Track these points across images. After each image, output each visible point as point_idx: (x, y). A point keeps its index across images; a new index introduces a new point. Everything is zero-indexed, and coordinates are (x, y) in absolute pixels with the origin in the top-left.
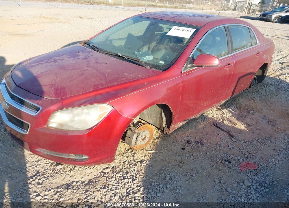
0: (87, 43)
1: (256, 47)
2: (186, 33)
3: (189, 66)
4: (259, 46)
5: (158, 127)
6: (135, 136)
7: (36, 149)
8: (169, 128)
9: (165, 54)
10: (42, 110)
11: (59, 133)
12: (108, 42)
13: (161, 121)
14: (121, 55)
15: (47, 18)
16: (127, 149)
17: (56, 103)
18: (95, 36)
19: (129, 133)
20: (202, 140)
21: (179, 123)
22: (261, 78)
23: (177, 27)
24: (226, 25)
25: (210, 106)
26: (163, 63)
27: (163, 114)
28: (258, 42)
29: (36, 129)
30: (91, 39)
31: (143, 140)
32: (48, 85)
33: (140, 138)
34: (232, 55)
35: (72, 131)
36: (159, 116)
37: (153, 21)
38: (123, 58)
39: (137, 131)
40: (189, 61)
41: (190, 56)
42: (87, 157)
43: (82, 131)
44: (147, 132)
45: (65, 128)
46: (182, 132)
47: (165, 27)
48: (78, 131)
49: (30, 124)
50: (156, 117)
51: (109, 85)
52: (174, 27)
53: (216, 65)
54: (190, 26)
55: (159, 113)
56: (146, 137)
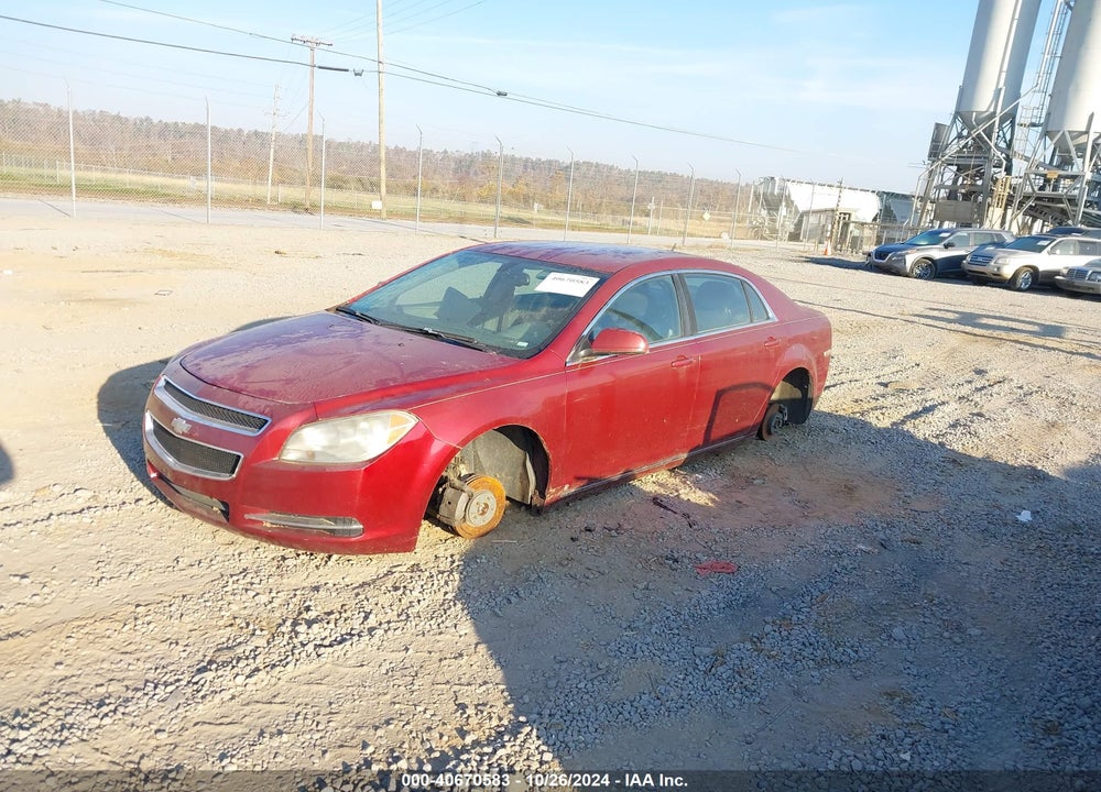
0: (344, 310)
1: (765, 325)
2: (577, 286)
3: (582, 353)
4: (774, 323)
5: (518, 498)
6: (464, 497)
7: (247, 516)
8: (543, 496)
9: (530, 328)
10: (272, 425)
11: (306, 470)
12: (395, 309)
13: (525, 482)
14: (430, 331)
15: (171, 255)
16: (443, 538)
17: (301, 411)
18: (365, 294)
19: (449, 493)
20: (620, 526)
21: (566, 487)
22: (799, 409)
23: (558, 275)
24: (674, 272)
25: (651, 459)
26: (525, 344)
27: (529, 465)
28: (771, 314)
29: (253, 465)
30: (354, 300)
31: (482, 514)
32: (280, 381)
33: (473, 508)
34: (693, 338)
35: (336, 465)
36: (520, 470)
37: (507, 262)
38: (436, 337)
39: (466, 488)
40: (582, 344)
41: (585, 333)
42: (361, 526)
43: (355, 464)
44: (490, 495)
45: (319, 460)
46: (576, 513)
47: (532, 273)
48: (347, 465)
49: (242, 456)
50: (513, 475)
51: (410, 380)
52: (553, 275)
53: (639, 350)
54: (588, 272)
55: (521, 461)
56: (487, 506)
